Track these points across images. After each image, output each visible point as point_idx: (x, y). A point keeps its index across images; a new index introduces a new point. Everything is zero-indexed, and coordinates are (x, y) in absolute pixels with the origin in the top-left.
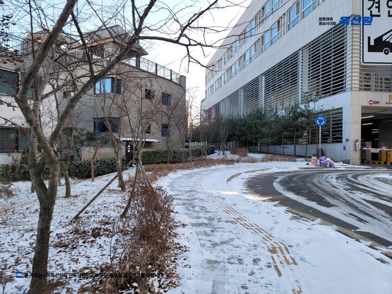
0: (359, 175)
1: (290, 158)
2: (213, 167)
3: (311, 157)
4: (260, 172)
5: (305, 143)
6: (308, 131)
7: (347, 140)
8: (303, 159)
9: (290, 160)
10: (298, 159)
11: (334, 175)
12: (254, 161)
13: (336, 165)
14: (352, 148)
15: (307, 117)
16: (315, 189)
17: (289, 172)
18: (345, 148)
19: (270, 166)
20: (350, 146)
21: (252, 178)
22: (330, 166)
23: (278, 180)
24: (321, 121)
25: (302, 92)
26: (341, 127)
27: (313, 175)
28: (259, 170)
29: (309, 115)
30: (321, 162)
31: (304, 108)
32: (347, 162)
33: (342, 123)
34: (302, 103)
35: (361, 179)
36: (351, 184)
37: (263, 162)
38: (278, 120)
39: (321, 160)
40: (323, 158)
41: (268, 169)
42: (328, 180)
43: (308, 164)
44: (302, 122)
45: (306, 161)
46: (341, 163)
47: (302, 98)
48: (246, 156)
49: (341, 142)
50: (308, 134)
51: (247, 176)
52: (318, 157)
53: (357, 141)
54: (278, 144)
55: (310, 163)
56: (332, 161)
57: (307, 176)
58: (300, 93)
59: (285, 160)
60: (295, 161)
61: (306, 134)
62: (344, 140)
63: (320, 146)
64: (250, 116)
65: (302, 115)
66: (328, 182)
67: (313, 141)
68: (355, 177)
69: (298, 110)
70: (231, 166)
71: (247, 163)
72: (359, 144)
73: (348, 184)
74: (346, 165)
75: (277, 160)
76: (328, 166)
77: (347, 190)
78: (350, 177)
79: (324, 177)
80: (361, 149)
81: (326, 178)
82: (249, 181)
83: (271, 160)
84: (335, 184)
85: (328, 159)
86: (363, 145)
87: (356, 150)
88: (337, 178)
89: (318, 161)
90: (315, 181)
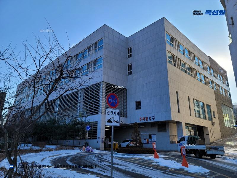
0: (103, 155)
1: (71, 147)
2: (26, 155)
3: (82, 147)
4: (56, 156)
5: (79, 139)
6: (81, 132)
7: (99, 138)
8: (78, 148)
9: (71, 149)
10: (75, 148)
11: (94, 156)
12: (51, 150)
13: (94, 151)
14: (101, 142)
15: (81, 125)
16: (86, 162)
17: (72, 156)
18: (98, 142)
19: (61, 153)
20: (100, 140)
21: (54, 160)
22: (91, 151)
23: (68, 160)
24: (88, 128)
25: (79, 111)
26: (97, 131)
27: (85, 156)
28: (56, 155)
29: (83, 124)
30: (87, 149)
31: (80, 120)
32: (98, 149)
33: (97, 129)
34: (79, 117)
35: (104, 157)
36: (100, 159)
37: (56, 150)
38: (65, 126)
39: (87, 148)
40: (88, 147)
41: (60, 154)
42: (91, 158)
43: (81, 151)
44: (78, 127)
45: (79, 149)
46: (96, 149)
47: (79, 114)
48: (44, 147)
49: (96, 139)
50: (81, 134)
51: (50, 159)
52: (86, 147)
53: (103, 138)
54: (63, 139)
55: (82, 150)
56: (92, 149)
57: (82, 157)
58: (78, 112)
59: (69, 149)
60: (74, 149)
61: (80, 134)
62: (97, 138)
63: (87, 141)
64: (48, 121)
65: (79, 123)
66: (91, 159)
67: (83, 138)
68: (102, 156)
69: (77, 121)
70: (37, 154)
71: (47, 152)
72: (104, 140)
73: (99, 159)
74: (98, 150)
75: (64, 149)
76: (90, 151)
77: (99, 161)
78: (100, 156)
79: (89, 157)
80: (105, 142)
81: (90, 157)
82: (52, 162)
83: (61, 149)
84: (94, 160)
85: (91, 148)
86: (105, 140)
87: (102, 143)
88: (95, 157)
89: (86, 149)
90: (86, 159)
